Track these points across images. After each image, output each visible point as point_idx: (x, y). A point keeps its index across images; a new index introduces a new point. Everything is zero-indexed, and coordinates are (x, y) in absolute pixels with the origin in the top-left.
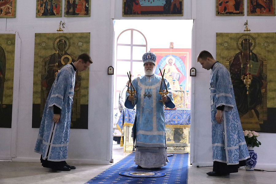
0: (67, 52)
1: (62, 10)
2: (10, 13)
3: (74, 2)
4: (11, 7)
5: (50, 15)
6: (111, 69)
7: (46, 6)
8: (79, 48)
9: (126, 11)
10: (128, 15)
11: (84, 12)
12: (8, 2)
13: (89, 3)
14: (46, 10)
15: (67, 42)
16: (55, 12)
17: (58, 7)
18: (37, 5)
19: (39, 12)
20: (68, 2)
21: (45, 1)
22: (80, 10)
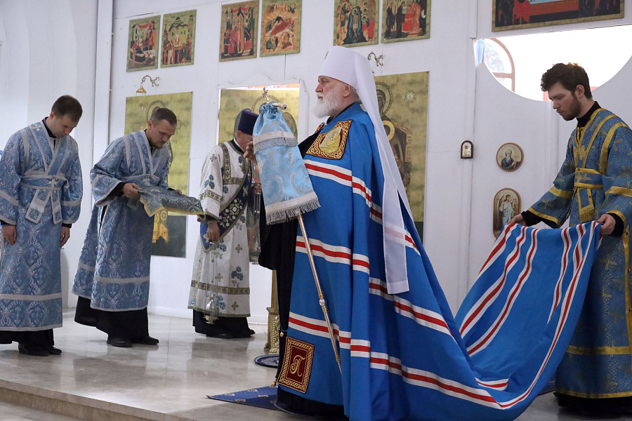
0: (387, 115)
1: (378, 30)
2: (291, 45)
3: (400, 9)
4: (291, 32)
5: (357, 42)
6: (466, 147)
7: (350, 25)
8: (409, 105)
9: (500, 18)
10: (504, 28)
11: (417, 30)
12: (288, 24)
13: (428, 9)
14: (350, 33)
15: (387, 95)
16: (366, 34)
17: (371, 24)
18: (336, 25)
19: (338, 38)
20: (389, 11)
21: (348, 14)
22: (410, 27)
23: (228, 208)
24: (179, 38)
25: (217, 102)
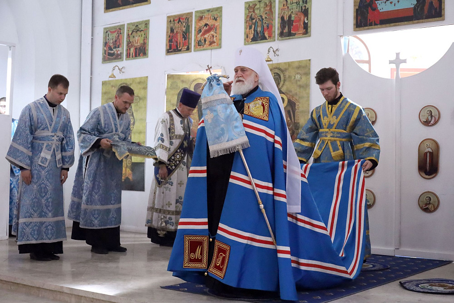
0: (282, 90)
1: (275, 32)
2: (215, 42)
3: (290, 17)
4: (215, 34)
5: (261, 40)
7: (256, 28)
8: (297, 83)
9: (359, 21)
10: (361, 28)
11: (302, 30)
12: (212, 28)
13: (309, 16)
14: (255, 33)
15: (282, 76)
16: (267, 35)
17: (270, 27)
18: (246, 28)
19: (247, 37)
20: (282, 18)
21: (254, 21)
22: (297, 29)
23: (173, 155)
24: (138, 40)
25: (165, 83)
